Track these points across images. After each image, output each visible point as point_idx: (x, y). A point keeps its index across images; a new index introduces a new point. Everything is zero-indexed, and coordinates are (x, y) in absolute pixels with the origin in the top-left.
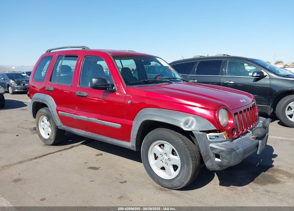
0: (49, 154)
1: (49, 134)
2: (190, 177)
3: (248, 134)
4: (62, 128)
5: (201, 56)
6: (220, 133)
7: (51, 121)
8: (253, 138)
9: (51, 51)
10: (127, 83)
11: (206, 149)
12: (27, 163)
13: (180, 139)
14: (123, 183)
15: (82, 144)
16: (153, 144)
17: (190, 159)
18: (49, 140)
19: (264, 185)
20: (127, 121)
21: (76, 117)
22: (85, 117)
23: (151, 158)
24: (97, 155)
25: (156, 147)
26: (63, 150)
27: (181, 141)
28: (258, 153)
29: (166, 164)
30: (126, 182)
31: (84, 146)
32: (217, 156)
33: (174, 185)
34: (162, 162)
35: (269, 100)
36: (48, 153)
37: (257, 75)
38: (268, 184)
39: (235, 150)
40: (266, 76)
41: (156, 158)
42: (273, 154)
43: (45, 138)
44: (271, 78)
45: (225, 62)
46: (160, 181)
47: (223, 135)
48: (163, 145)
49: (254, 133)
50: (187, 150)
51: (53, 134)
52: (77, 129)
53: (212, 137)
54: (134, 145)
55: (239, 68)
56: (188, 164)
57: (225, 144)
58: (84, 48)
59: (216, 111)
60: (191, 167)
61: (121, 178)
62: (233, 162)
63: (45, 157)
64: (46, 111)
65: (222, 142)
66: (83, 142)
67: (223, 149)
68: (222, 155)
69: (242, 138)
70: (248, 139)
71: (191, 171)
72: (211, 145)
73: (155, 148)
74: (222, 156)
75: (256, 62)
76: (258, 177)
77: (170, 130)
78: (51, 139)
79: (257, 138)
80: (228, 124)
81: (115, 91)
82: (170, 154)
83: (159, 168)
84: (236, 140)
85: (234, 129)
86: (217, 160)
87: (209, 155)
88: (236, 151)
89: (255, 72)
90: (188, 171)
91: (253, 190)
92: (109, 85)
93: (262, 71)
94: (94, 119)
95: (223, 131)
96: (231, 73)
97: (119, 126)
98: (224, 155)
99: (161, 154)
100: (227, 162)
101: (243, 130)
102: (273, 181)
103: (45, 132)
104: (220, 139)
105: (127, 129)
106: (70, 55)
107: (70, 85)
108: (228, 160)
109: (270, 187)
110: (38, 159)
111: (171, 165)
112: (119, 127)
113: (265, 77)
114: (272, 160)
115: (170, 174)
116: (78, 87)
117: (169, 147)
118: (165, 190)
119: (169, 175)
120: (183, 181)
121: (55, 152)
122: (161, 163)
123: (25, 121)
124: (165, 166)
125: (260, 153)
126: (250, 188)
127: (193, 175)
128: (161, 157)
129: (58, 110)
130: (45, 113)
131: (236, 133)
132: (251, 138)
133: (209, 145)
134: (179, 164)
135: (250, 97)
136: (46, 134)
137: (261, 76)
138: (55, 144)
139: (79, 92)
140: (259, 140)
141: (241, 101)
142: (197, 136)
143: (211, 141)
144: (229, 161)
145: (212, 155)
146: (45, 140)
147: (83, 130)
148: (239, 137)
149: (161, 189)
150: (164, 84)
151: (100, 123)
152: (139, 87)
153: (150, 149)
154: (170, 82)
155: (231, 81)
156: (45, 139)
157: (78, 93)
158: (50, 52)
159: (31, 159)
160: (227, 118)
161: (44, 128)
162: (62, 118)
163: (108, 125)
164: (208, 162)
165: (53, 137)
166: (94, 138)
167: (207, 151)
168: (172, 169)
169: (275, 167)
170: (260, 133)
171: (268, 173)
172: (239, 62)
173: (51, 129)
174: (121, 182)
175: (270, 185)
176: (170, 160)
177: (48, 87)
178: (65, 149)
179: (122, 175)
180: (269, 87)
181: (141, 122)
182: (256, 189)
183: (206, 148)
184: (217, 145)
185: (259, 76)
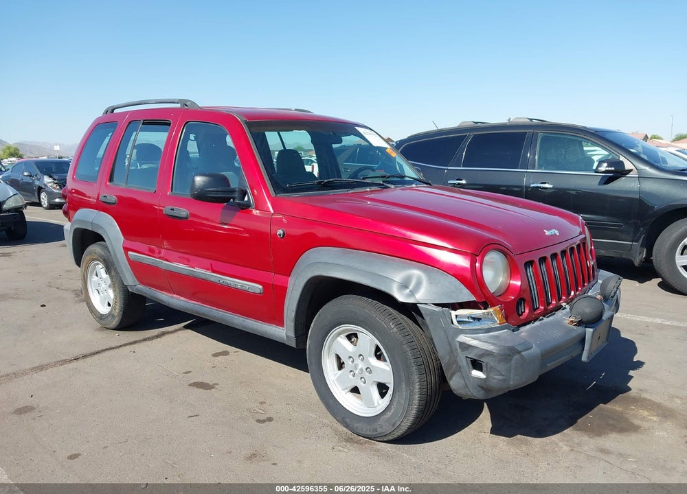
0: (106, 350)
1: (109, 305)
2: (413, 413)
3: (559, 314)
4: (136, 290)
5: (477, 123)
6: (485, 309)
7: (113, 273)
8: (572, 322)
9: (116, 111)
10: (278, 187)
11: (449, 348)
12: (55, 369)
13: (393, 322)
14: (263, 421)
15: (187, 327)
16: (333, 334)
17: (414, 369)
18: (110, 318)
19: (599, 435)
20: (274, 278)
21: (164, 265)
22: (184, 267)
23: (329, 365)
24: (216, 355)
25: (339, 339)
26: (140, 341)
27: (393, 326)
28: (584, 358)
29: (363, 379)
30: (270, 419)
31: (190, 333)
32: (476, 365)
33: (379, 430)
34: (354, 375)
35: (637, 228)
36: (104, 348)
37: (607, 169)
38: (608, 434)
39: (519, 352)
40: (631, 170)
41: (341, 365)
42: (635, 360)
43: (101, 312)
44: (642, 177)
45: (534, 136)
46: (348, 420)
47: (493, 314)
48: (356, 335)
49: (574, 310)
50: (408, 349)
51: (118, 304)
52: (170, 295)
53: (464, 320)
54: (292, 334)
55: (566, 152)
56: (409, 383)
57: (497, 337)
58: (184, 103)
59: (477, 256)
60: (417, 390)
61: (261, 411)
62: (516, 379)
63: (96, 356)
64: (102, 249)
65: (489, 330)
66: (189, 322)
67: (490, 347)
68: (487, 364)
69: (542, 321)
70: (558, 324)
71: (417, 397)
72: (462, 338)
73: (338, 343)
74: (487, 366)
75: (607, 136)
76: (588, 415)
77: (370, 300)
78: (113, 316)
79: (580, 323)
80: (509, 289)
81: (248, 205)
82: (370, 356)
83: (346, 389)
84: (528, 327)
85: (523, 300)
86: (476, 373)
87: (456, 362)
88: (523, 353)
89: (604, 162)
90: (410, 399)
91: (570, 446)
92: (233, 191)
93: (622, 158)
94: (203, 271)
95: (493, 306)
96: (545, 163)
97: (257, 288)
98: (492, 364)
99: (350, 357)
100: (500, 380)
101: (549, 304)
102: (624, 426)
103: (101, 297)
104: (486, 324)
105: (276, 294)
106: (154, 120)
107: (151, 191)
108: (503, 375)
109: (612, 441)
110: (80, 362)
111: (372, 384)
112: (258, 291)
113: (628, 174)
114: (629, 374)
115: (370, 405)
116: (169, 196)
117: (367, 340)
118: (358, 442)
119: (368, 405)
120: (398, 423)
121: (120, 346)
122: (351, 377)
123: (67, 271)
124: (360, 385)
125: (588, 357)
126: (561, 442)
127: (421, 407)
128: (350, 363)
129: (126, 249)
130: (101, 256)
131: (527, 311)
132: (567, 321)
133: (457, 337)
134: (389, 381)
135: (576, 222)
136: (103, 305)
137: (619, 172)
138: (124, 326)
139: (171, 207)
140: (586, 327)
141: (548, 233)
142: (427, 315)
143: (460, 328)
144: (504, 377)
145: (464, 363)
146: (101, 317)
147: (182, 296)
148: (536, 320)
149: (349, 440)
150: (368, 189)
151: (215, 280)
152: (305, 196)
153: (327, 344)
154: (383, 185)
155: (545, 183)
156: (102, 315)
157: (167, 210)
158: (112, 112)
159: (65, 362)
160: (507, 275)
161: (99, 288)
162: (136, 266)
163: (233, 285)
164: (454, 378)
165: (117, 311)
166: (204, 315)
167: (452, 352)
168: (375, 393)
169: (633, 393)
170: (588, 310)
171: (614, 406)
172: (566, 137)
173: (114, 291)
174: (259, 421)
175: (614, 436)
176: (370, 372)
177: (105, 195)
178: (145, 340)
179: (264, 403)
180: (637, 196)
181: (305, 281)
182: (576, 445)
183: (450, 344)
184: (475, 339)
185: (612, 170)
